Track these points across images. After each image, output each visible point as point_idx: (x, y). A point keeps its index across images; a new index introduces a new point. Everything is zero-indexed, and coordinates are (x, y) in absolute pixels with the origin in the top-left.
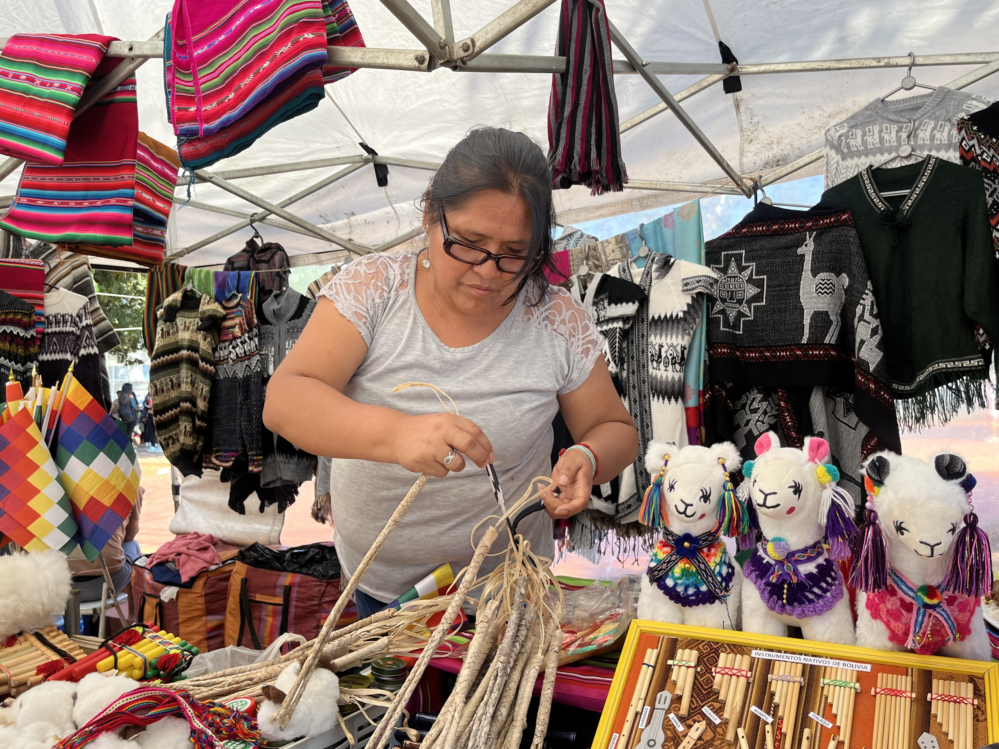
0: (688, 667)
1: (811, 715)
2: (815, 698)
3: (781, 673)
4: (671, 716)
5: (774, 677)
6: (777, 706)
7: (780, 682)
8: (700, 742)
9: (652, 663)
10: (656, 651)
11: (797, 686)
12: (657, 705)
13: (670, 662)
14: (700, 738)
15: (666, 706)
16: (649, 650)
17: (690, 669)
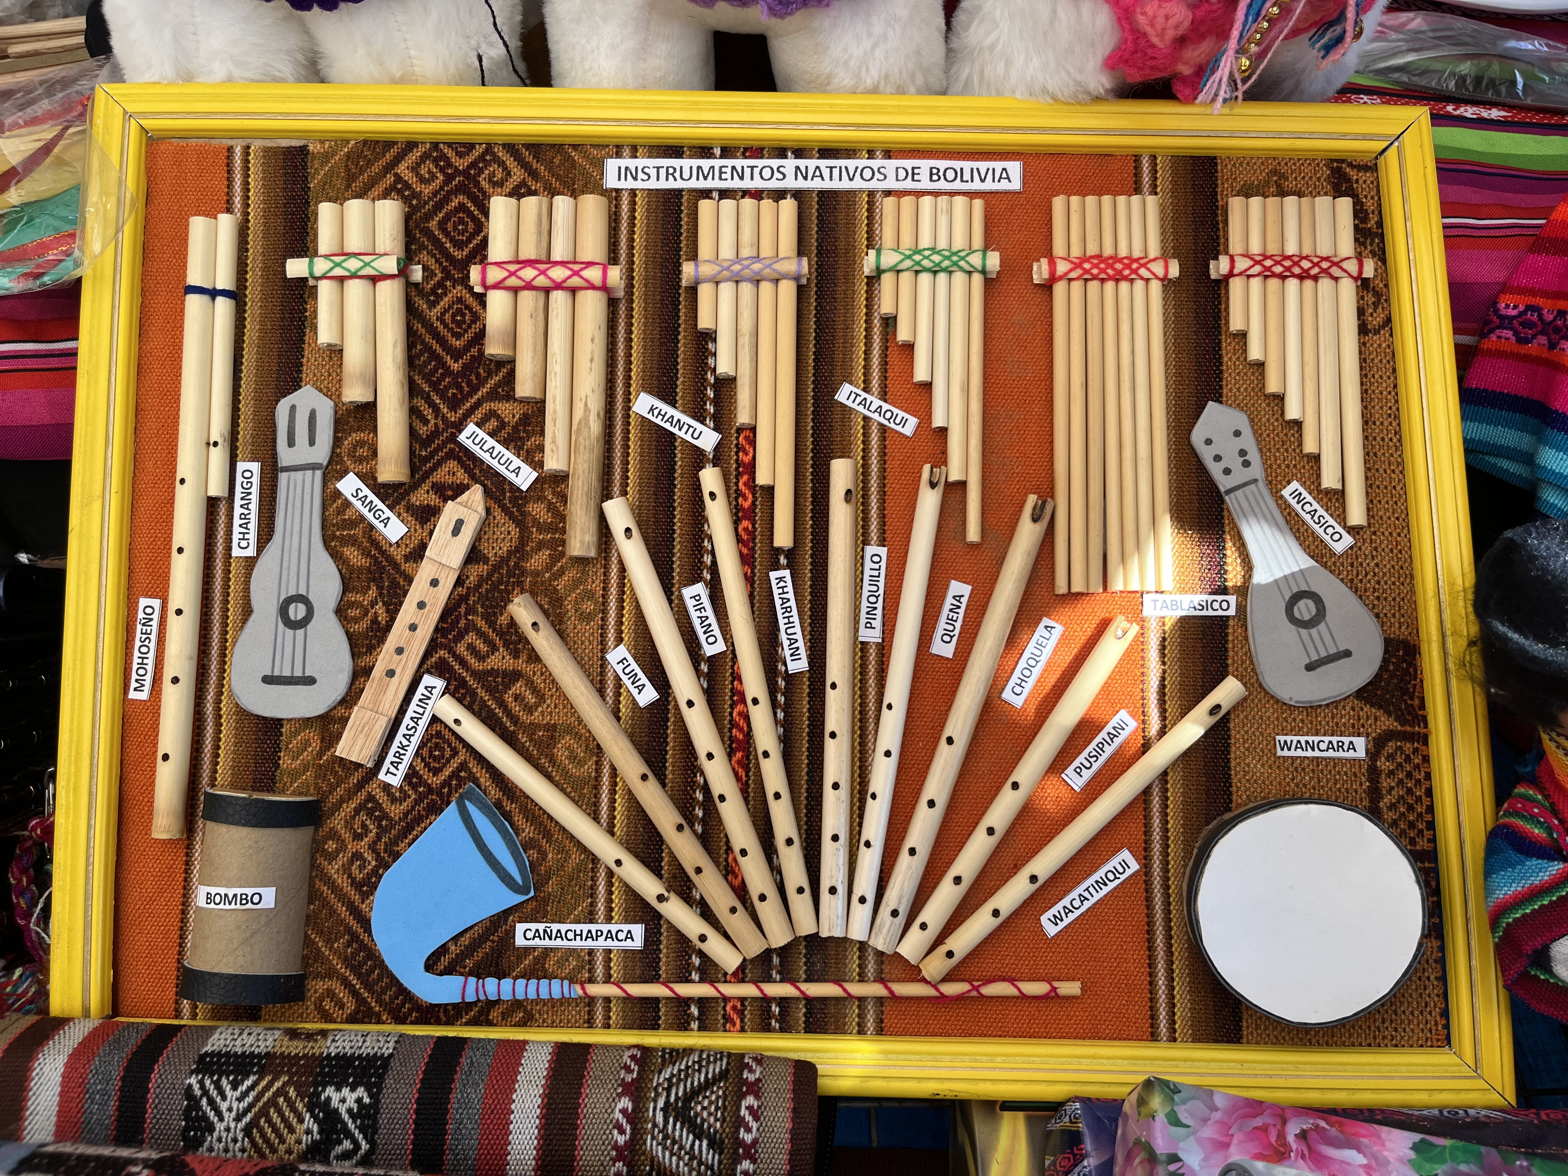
0: (375, 279)
1: (845, 394)
2: (848, 327)
3: (727, 252)
4: (349, 485)
5: (706, 270)
6: (726, 385)
7: (727, 289)
8: (477, 571)
9: (224, 280)
10: (226, 223)
11: (788, 289)
12: (286, 456)
13: (296, 268)
14: (473, 556)
15: (321, 453)
16: (198, 225)
17: (384, 287)
